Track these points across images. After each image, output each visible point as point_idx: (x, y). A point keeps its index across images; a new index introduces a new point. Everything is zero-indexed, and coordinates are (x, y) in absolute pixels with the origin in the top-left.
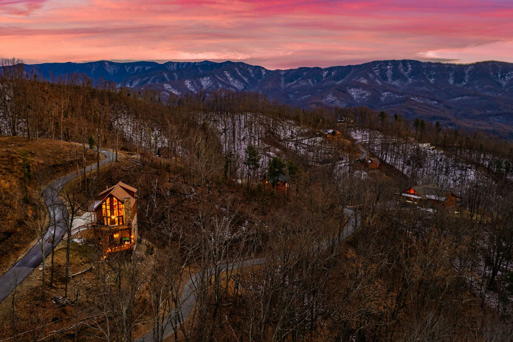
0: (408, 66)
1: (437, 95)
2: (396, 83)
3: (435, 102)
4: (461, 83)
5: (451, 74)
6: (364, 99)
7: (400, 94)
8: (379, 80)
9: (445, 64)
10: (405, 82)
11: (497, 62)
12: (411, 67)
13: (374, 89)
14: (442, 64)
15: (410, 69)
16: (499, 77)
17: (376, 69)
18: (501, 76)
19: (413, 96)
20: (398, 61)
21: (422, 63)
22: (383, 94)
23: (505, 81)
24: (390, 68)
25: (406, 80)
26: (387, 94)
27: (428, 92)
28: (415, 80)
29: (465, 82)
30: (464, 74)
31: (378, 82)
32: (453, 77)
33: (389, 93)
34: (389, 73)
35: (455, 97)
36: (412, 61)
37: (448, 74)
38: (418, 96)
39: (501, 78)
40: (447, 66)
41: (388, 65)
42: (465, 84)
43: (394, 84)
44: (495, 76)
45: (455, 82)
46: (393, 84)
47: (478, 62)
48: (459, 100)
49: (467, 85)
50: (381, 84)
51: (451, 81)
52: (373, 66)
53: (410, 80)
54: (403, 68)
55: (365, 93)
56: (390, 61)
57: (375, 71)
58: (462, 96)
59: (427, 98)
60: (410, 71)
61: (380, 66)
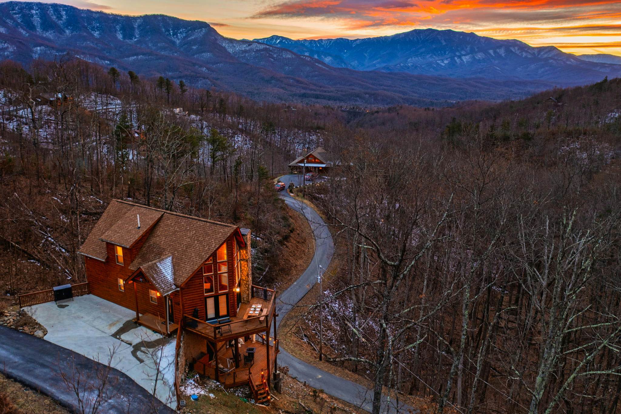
0: (62, 13)
1: (107, 52)
2: (49, 34)
3: (106, 62)
4: (132, 39)
5: (118, 27)
6: (8, 56)
7: (58, 51)
8: (24, 29)
9: (109, 15)
10: (61, 34)
11: (166, 16)
12: (66, 14)
13: (20, 42)
14: (105, 14)
15: (65, 17)
16: (171, 34)
17: (15, 14)
18: (173, 33)
19: (77, 53)
20: (46, 4)
21: (79, 10)
22: (35, 49)
23: (178, 39)
24: (37, 14)
25: (62, 31)
26: (40, 50)
27: (94, 48)
28: (75, 33)
29: (136, 38)
30: (133, 29)
31: (24, 32)
32: (121, 32)
33: (42, 48)
34: (37, 20)
35: (129, 57)
36: (65, 6)
37: (115, 27)
38: (83, 53)
39: (173, 35)
40: (111, 16)
41: (33, 9)
42: (137, 40)
43: (47, 36)
44: (167, 33)
45: (124, 37)
46: (44, 35)
47: (146, 15)
48: (134, 59)
49: (139, 42)
50: (27, 35)
51: (120, 36)
52: (11, 8)
53: (67, 31)
54: (55, 15)
55: (7, 47)
56: (34, 3)
57: (15, 16)
58: (137, 54)
59: (96, 56)
60: (66, 19)
61: (21, 9)
